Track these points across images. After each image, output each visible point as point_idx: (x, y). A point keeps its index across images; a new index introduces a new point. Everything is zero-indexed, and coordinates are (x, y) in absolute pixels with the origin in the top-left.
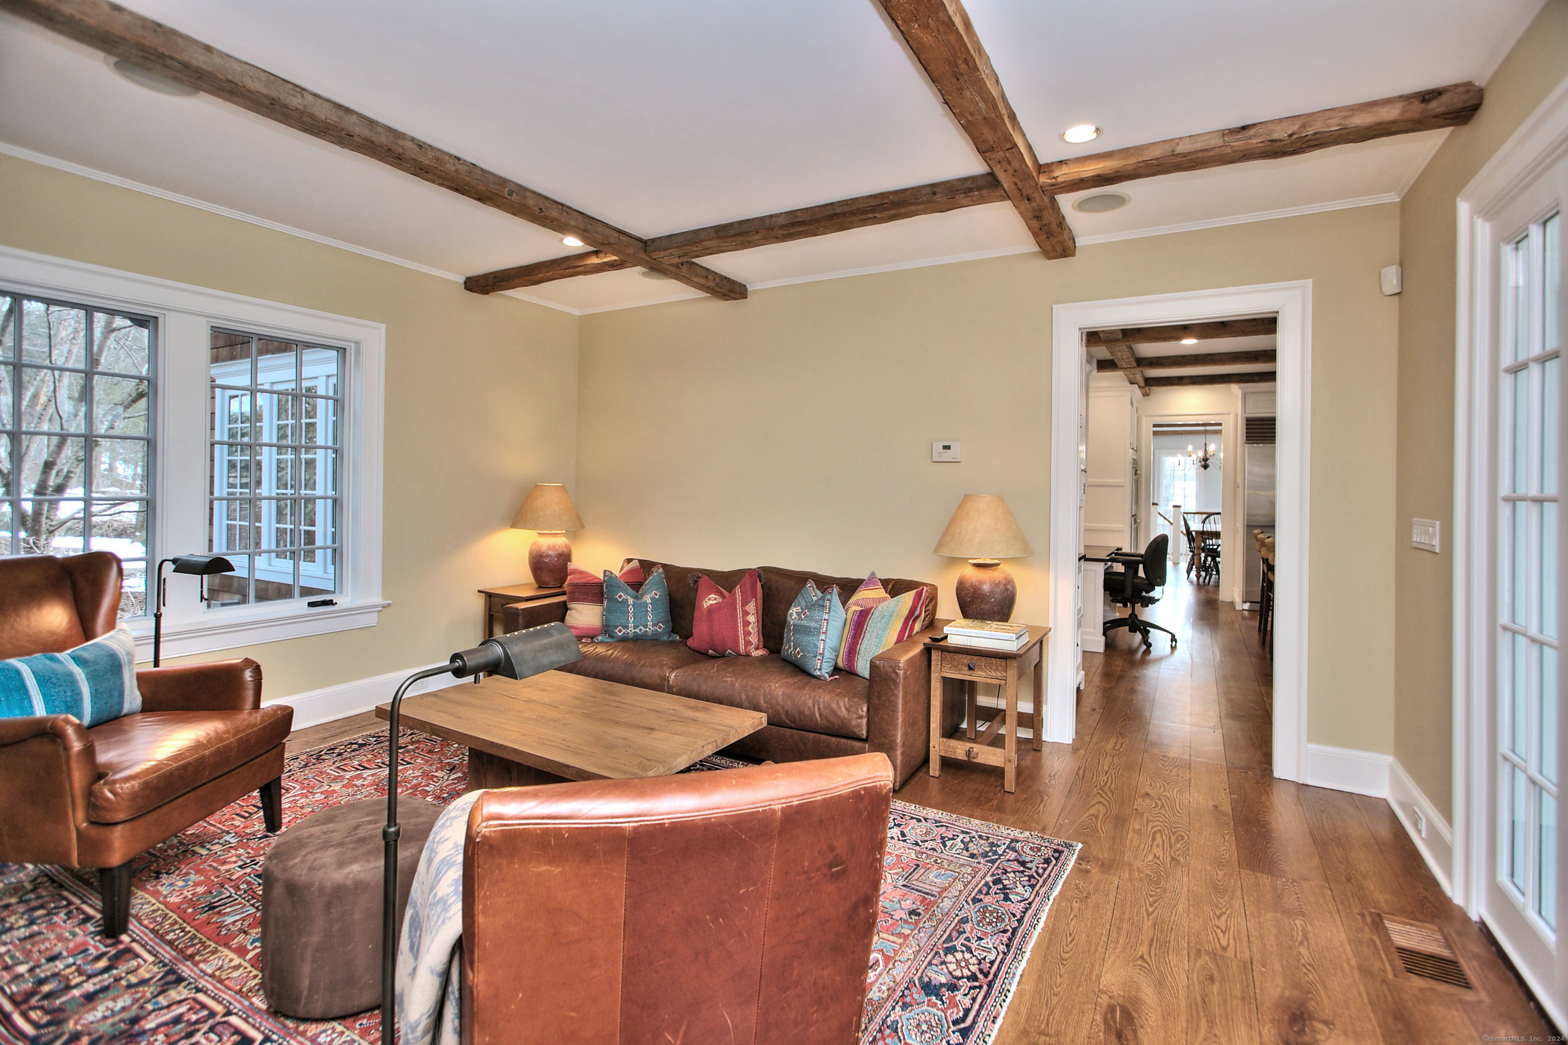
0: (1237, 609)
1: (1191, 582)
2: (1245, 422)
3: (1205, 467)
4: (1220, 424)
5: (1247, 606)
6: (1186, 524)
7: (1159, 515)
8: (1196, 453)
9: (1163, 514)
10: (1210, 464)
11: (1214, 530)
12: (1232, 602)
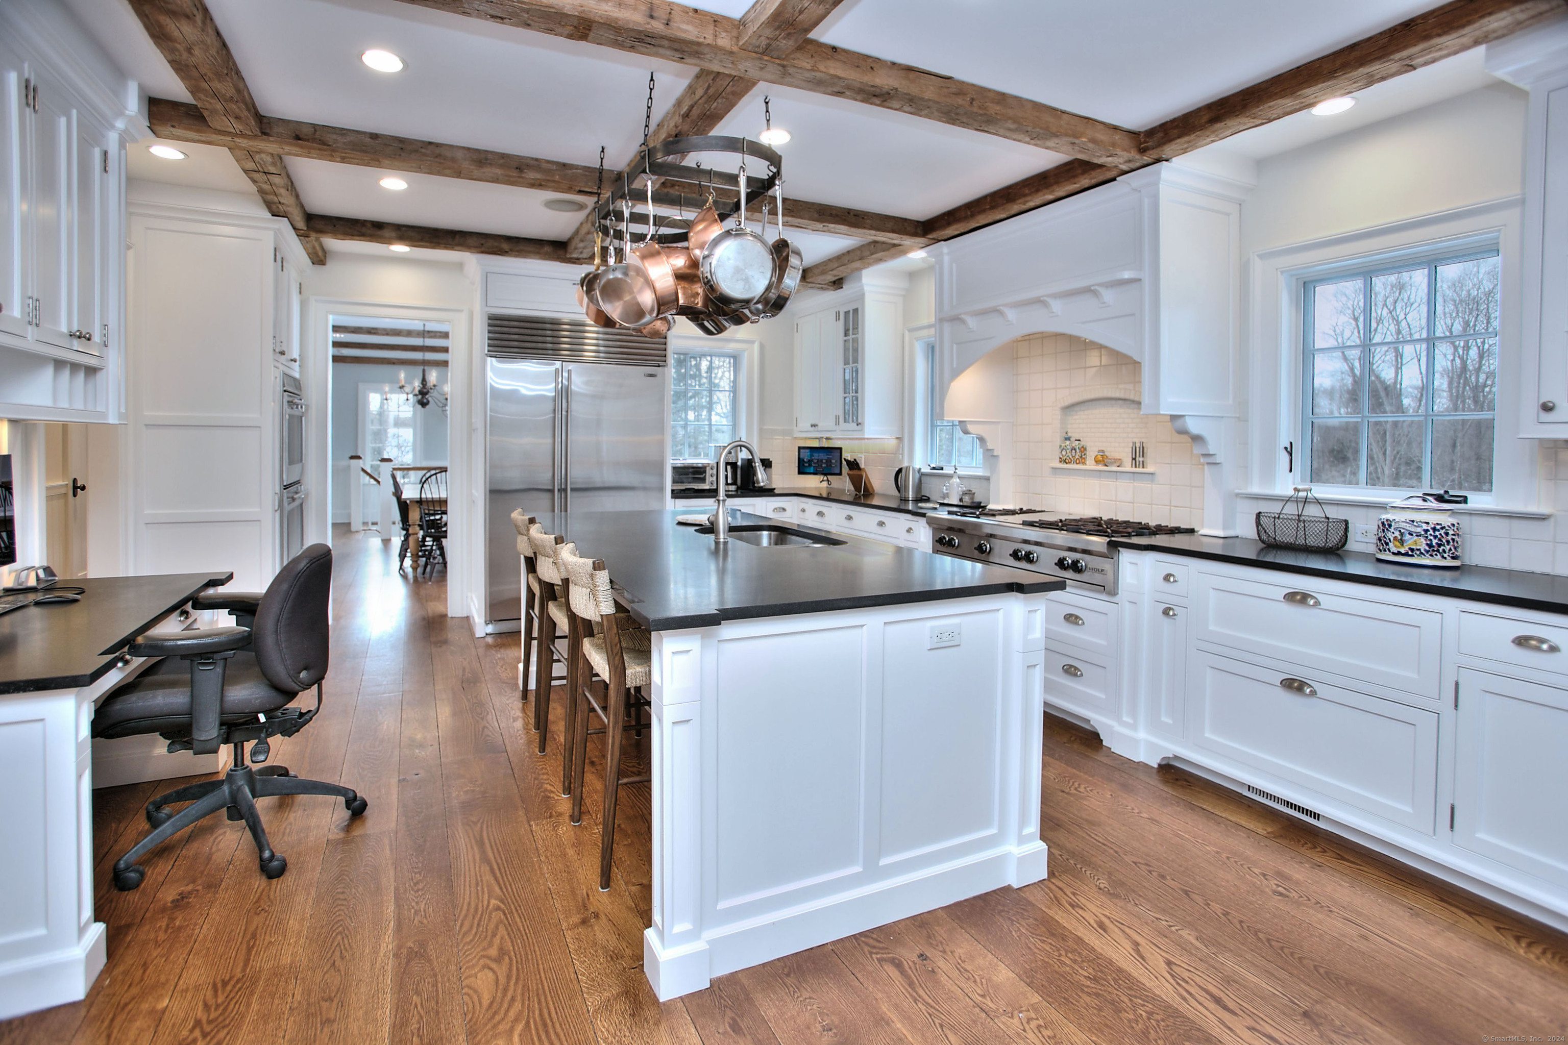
0: (477, 635)
1: (404, 577)
2: (486, 321)
3: (423, 404)
4: (445, 335)
5: (490, 629)
6: (396, 484)
7: (362, 473)
8: (411, 383)
9: (369, 471)
10: (430, 399)
11: (436, 496)
12: (468, 618)
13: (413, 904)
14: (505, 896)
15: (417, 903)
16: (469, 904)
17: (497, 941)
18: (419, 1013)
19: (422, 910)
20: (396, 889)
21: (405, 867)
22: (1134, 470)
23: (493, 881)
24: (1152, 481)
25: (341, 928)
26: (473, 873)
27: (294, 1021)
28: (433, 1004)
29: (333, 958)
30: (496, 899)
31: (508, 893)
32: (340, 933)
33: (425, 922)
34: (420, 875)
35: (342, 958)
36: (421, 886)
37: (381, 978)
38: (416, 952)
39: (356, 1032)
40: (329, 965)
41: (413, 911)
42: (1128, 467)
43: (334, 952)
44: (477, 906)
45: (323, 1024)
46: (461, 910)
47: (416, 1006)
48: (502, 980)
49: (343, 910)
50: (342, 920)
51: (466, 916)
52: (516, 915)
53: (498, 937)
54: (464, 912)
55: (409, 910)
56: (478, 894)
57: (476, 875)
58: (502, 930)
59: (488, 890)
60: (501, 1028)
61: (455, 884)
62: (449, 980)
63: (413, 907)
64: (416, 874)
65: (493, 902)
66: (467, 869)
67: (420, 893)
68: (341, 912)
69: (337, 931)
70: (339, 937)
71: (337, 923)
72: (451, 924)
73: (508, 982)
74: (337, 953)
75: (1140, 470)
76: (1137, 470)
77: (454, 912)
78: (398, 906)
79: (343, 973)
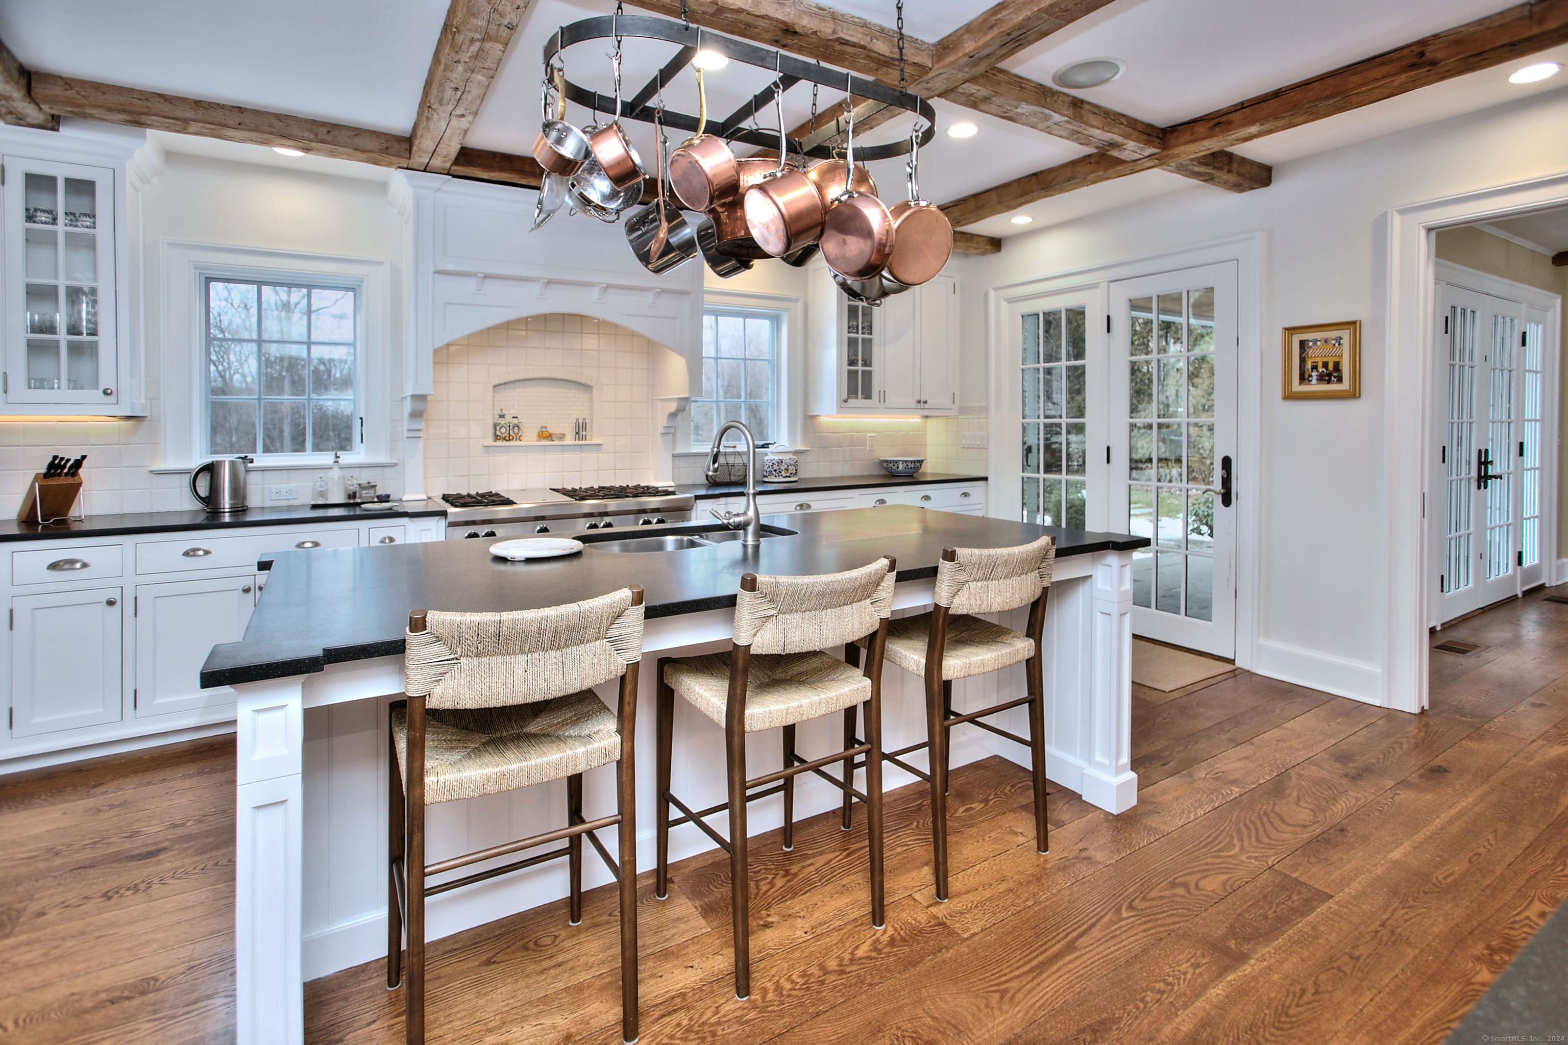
13: (1189, 976)
14: (1110, 909)
15: (1185, 973)
16: (1144, 931)
17: (1167, 893)
18: (1277, 907)
19: (1189, 964)
20: (1185, 1006)
21: (1145, 1022)
22: (578, 442)
23: (1098, 927)
24: (599, 451)
25: (1283, 1019)
26: (1101, 948)
27: (1381, 980)
28: (1261, 903)
29: (1312, 998)
30: (1121, 914)
31: (1103, 909)
32: (1287, 1015)
33: (1199, 953)
34: (1144, 997)
35: (1303, 991)
36: (1161, 985)
37: (1283, 948)
38: (1235, 939)
39: (1334, 935)
40: (1322, 996)
41: (1198, 971)
42: (569, 440)
43: (1308, 1003)
44: (1140, 924)
45: (1358, 959)
46: (1160, 932)
47: (1275, 912)
48: (1199, 875)
49: (1264, 1037)
50: (1274, 1027)
51: (1161, 925)
52: (1127, 893)
53: (1162, 894)
54: (1159, 929)
55: (1200, 974)
56: (1125, 931)
57: (1102, 944)
58: (1153, 894)
59: (1113, 925)
60: (1234, 862)
61: (1129, 956)
62: (1234, 905)
63: (1194, 974)
64: (1147, 1003)
65: (1125, 914)
66: (1099, 956)
67: (1170, 979)
68: (1267, 1035)
69: (1288, 1020)
70: (1291, 1012)
71: (1282, 1029)
72: (1181, 932)
73: (1196, 872)
74: (1305, 999)
75: (584, 442)
76: (581, 442)
77: (1166, 938)
78: (1205, 987)
79: (1313, 978)
